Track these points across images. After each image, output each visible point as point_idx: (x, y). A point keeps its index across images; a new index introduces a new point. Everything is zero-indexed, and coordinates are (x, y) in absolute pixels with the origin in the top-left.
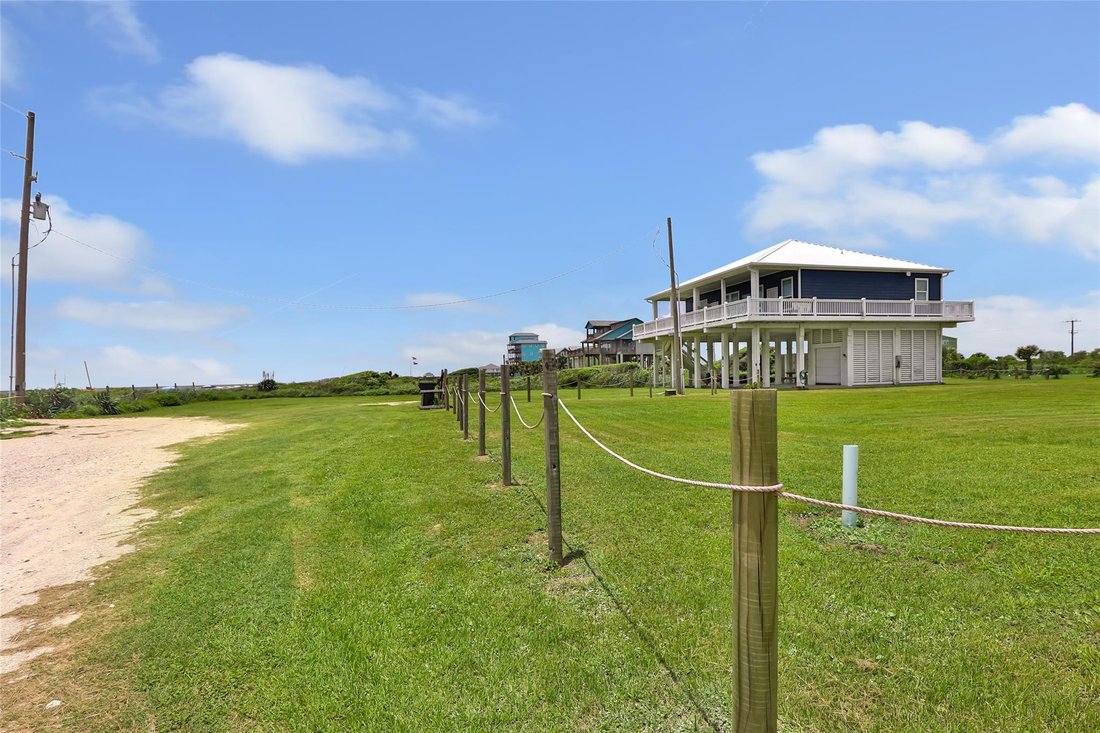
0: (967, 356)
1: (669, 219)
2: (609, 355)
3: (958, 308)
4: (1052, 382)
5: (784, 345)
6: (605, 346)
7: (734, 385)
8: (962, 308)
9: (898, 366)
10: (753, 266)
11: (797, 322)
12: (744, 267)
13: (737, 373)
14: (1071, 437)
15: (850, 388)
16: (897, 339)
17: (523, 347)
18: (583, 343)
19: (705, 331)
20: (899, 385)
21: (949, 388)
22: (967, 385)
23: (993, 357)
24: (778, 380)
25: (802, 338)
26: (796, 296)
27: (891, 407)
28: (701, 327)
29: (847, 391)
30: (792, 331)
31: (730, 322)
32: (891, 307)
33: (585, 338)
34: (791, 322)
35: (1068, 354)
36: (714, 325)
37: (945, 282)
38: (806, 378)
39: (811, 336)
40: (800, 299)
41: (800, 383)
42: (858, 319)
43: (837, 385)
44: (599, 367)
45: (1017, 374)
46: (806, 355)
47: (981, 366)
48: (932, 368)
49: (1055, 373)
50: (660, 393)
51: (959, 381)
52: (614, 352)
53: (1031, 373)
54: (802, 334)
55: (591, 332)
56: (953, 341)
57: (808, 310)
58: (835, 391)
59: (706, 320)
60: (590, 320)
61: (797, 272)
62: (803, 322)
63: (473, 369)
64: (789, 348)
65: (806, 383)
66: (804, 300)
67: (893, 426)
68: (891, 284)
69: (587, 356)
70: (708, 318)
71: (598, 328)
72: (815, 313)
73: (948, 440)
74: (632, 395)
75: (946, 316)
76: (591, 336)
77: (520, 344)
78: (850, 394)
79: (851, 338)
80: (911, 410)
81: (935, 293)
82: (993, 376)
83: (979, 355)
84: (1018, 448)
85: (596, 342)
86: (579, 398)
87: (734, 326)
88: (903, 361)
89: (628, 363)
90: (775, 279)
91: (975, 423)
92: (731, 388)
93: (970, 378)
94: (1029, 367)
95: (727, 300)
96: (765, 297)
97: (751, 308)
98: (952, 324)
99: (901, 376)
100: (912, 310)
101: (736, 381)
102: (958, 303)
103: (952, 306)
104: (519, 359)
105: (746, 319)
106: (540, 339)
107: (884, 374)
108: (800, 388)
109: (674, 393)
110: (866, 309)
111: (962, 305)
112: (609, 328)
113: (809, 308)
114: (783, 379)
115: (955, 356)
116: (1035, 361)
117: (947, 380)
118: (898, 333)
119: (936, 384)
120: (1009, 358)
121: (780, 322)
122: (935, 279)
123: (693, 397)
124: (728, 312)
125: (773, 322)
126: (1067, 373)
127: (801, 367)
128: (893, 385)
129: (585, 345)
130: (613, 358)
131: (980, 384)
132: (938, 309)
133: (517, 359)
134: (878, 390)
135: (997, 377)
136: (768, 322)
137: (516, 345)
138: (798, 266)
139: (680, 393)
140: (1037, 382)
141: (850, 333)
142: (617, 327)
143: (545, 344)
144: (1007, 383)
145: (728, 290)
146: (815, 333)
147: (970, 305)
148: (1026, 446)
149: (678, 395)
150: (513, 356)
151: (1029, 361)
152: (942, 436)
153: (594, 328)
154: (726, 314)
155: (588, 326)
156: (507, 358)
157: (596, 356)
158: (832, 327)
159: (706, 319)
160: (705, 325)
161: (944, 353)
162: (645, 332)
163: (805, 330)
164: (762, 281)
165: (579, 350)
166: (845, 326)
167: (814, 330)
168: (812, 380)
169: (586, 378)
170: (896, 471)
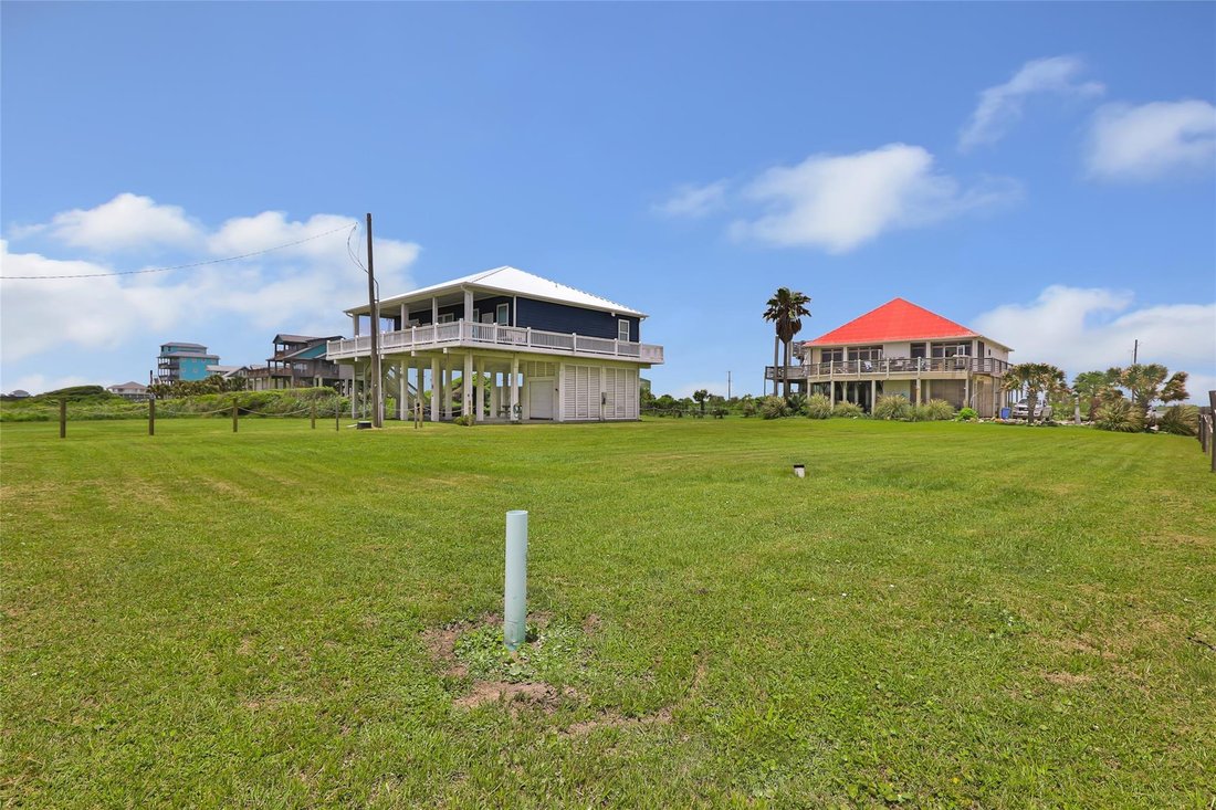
0: (658, 397)
1: (369, 216)
2: (304, 379)
3: (652, 351)
4: (718, 421)
5: (500, 376)
6: (299, 367)
7: (446, 418)
8: (655, 351)
9: (604, 403)
10: (467, 286)
11: (511, 352)
12: (458, 286)
13: (449, 405)
14: (746, 475)
15: (561, 423)
16: (604, 377)
17: (182, 361)
18: (269, 361)
19: (413, 354)
20: (605, 421)
21: (644, 425)
22: (659, 422)
23: (676, 399)
24: (493, 414)
25: (516, 370)
26: (511, 324)
27: (595, 443)
28: (408, 349)
29: (559, 426)
30: (506, 361)
31: (440, 346)
32: (596, 345)
33: (272, 356)
34: (506, 351)
35: (727, 399)
36: (423, 348)
37: (642, 325)
38: (520, 412)
39: (526, 368)
40: (514, 327)
41: (514, 416)
42: (569, 353)
43: (549, 420)
44: (281, 391)
45: (695, 413)
46: (520, 388)
47: (668, 407)
48: (631, 407)
49: (720, 414)
50: (352, 425)
51: (652, 419)
52: (311, 374)
53: (703, 413)
54: (517, 365)
55: (280, 348)
56: (648, 383)
57: (522, 339)
58: (547, 426)
59: (414, 342)
60: (280, 333)
61: (512, 299)
62: (518, 352)
63: (93, 388)
64: (505, 380)
65: (520, 418)
66: (520, 329)
67: (594, 465)
68: (597, 323)
69: (273, 377)
70: (417, 339)
71: (291, 344)
72: (529, 344)
73: (645, 480)
74: (313, 427)
75: (643, 358)
76: (280, 352)
77: (178, 358)
78: (561, 430)
79: (563, 374)
80: (613, 447)
81: (635, 337)
82: (677, 414)
83: (667, 396)
84: (706, 488)
85: (286, 361)
86: (235, 430)
87: (445, 351)
88: (608, 398)
89: (327, 388)
90: (491, 304)
91: (667, 461)
92: (441, 420)
93: (661, 416)
94: (702, 409)
95: (440, 321)
96: (480, 322)
97: (463, 333)
98: (647, 365)
99: (606, 412)
100: (616, 349)
101: (449, 413)
102: (653, 347)
103: (648, 348)
104: (177, 377)
105: (457, 344)
106: (209, 353)
107: (592, 409)
108: (513, 423)
109: (369, 426)
110: (578, 345)
111: (656, 348)
112: (305, 345)
113: (524, 339)
114: (499, 413)
115: (650, 396)
116: (706, 403)
117: (644, 418)
118: (604, 370)
119: (634, 421)
120: (688, 400)
121: (494, 350)
122: (634, 321)
123: (390, 430)
124: (439, 334)
125: (488, 350)
126: (727, 414)
127: (514, 400)
128: (599, 421)
129: (272, 364)
130: (310, 381)
131: (668, 422)
132: (635, 350)
133: (172, 378)
134: (586, 426)
135: (680, 416)
136: (482, 349)
137: (171, 358)
138: (514, 293)
139: (378, 425)
140: (708, 421)
141: (562, 367)
142: (315, 344)
143: (215, 360)
144: (688, 422)
145: (441, 311)
146: (529, 365)
147: (662, 348)
148: (711, 485)
149: (374, 428)
150: (167, 372)
151: (702, 403)
152: (639, 475)
153: (285, 343)
154: (436, 337)
155: (277, 340)
156: (155, 375)
157: (286, 378)
158: (546, 360)
159: (416, 340)
160: (413, 348)
161: (642, 392)
162: (342, 351)
163: (520, 361)
164: (476, 304)
165: (263, 370)
166: (557, 360)
167: (529, 362)
168: (526, 415)
169: (262, 405)
170: (590, 528)
